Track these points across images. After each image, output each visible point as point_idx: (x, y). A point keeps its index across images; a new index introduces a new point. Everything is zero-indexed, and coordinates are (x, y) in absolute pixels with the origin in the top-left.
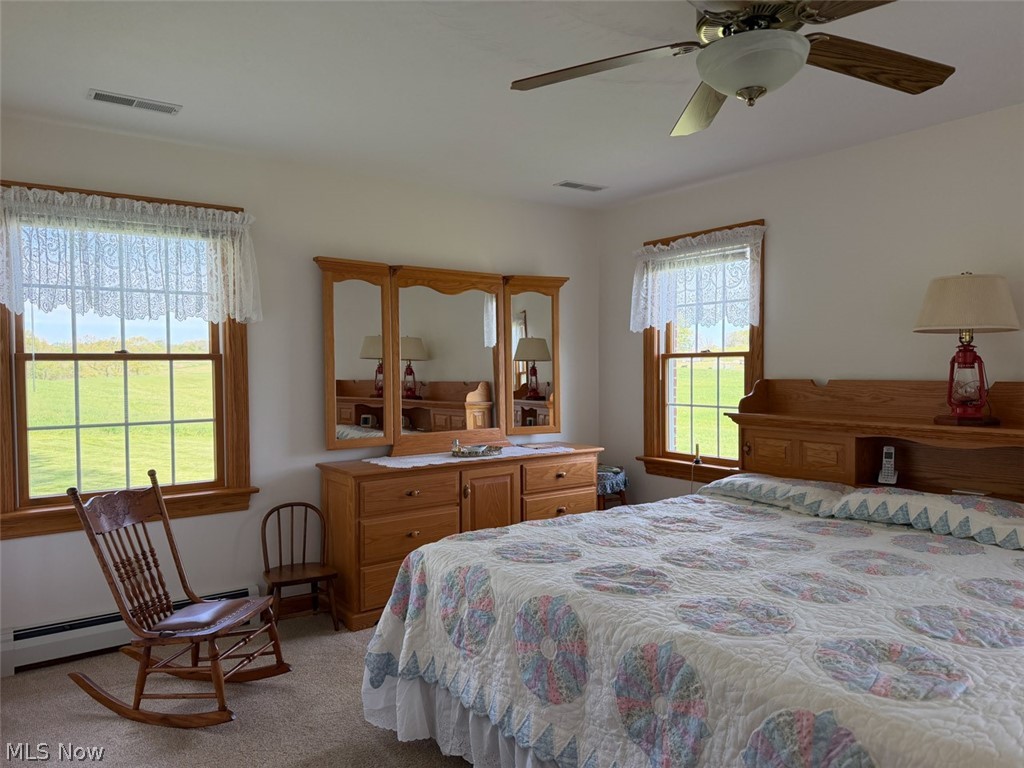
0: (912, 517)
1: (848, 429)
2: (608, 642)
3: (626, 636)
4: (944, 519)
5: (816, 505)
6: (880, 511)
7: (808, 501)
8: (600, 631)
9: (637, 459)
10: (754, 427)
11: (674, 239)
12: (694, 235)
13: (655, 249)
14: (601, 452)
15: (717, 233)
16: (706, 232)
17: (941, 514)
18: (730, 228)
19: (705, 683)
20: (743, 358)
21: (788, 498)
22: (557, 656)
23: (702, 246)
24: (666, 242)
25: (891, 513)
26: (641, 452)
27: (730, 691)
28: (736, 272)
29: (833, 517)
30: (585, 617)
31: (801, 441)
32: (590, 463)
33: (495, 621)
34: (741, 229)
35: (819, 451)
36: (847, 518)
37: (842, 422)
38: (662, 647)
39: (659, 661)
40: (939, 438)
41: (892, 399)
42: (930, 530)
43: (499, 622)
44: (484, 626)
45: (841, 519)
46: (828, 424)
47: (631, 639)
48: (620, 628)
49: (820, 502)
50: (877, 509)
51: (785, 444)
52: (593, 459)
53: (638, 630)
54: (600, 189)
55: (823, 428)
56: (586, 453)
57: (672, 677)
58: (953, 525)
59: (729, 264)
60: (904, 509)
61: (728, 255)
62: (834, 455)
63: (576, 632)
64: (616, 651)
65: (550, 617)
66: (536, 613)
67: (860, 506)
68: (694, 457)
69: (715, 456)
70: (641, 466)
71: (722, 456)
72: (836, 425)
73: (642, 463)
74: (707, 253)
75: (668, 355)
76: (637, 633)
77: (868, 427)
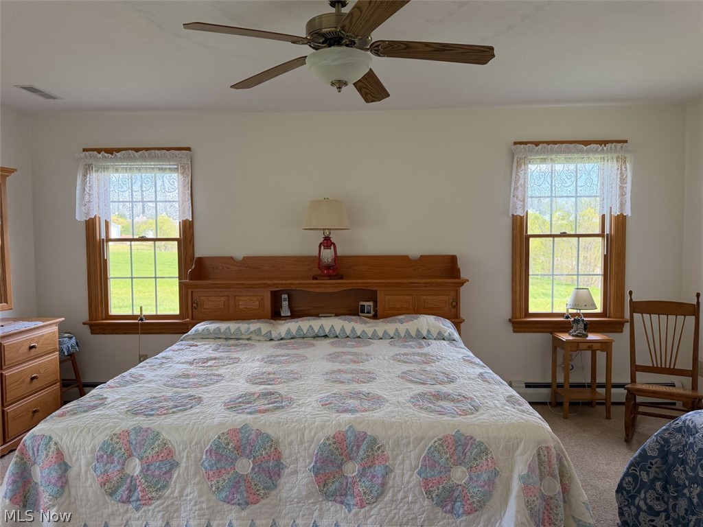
0: (327, 331)
1: (268, 286)
2: (302, 442)
3: (315, 434)
4: (343, 329)
5: (269, 334)
6: (310, 331)
7: (263, 333)
8: (293, 437)
9: (84, 324)
10: (201, 290)
11: (118, 150)
12: (137, 150)
13: (100, 156)
14: (61, 322)
15: (157, 151)
16: (147, 149)
17: (341, 327)
18: (168, 149)
19: (384, 442)
20: (176, 243)
21: (252, 332)
22: (253, 469)
23: (143, 158)
24: (110, 151)
25: (316, 331)
26: (86, 318)
27: (402, 440)
28: (173, 182)
29: (282, 339)
30: (275, 433)
31: (235, 296)
32: (54, 332)
33: (178, 464)
34: (177, 152)
35: (247, 301)
36: (292, 338)
37: (265, 282)
38: (347, 431)
39: (348, 441)
40: (319, 287)
41: (283, 267)
42: (337, 337)
43: (183, 465)
44: (165, 473)
45: (287, 339)
46: (255, 284)
47: (320, 434)
48: (307, 430)
49: (270, 331)
50: (308, 330)
51: (224, 299)
52: (55, 329)
53: (322, 427)
54: (55, 98)
55: (251, 287)
56: (50, 325)
57: (358, 447)
58: (348, 333)
59: (168, 175)
60: (322, 327)
61: (165, 169)
62: (257, 303)
63: (271, 445)
64: (310, 446)
65: (244, 442)
66: (228, 444)
67: (298, 330)
68: (138, 316)
69: (154, 313)
70: (87, 329)
71: (159, 313)
72: (260, 284)
73: (87, 326)
74: (147, 165)
75: (108, 240)
76: (322, 429)
77: (281, 284)
